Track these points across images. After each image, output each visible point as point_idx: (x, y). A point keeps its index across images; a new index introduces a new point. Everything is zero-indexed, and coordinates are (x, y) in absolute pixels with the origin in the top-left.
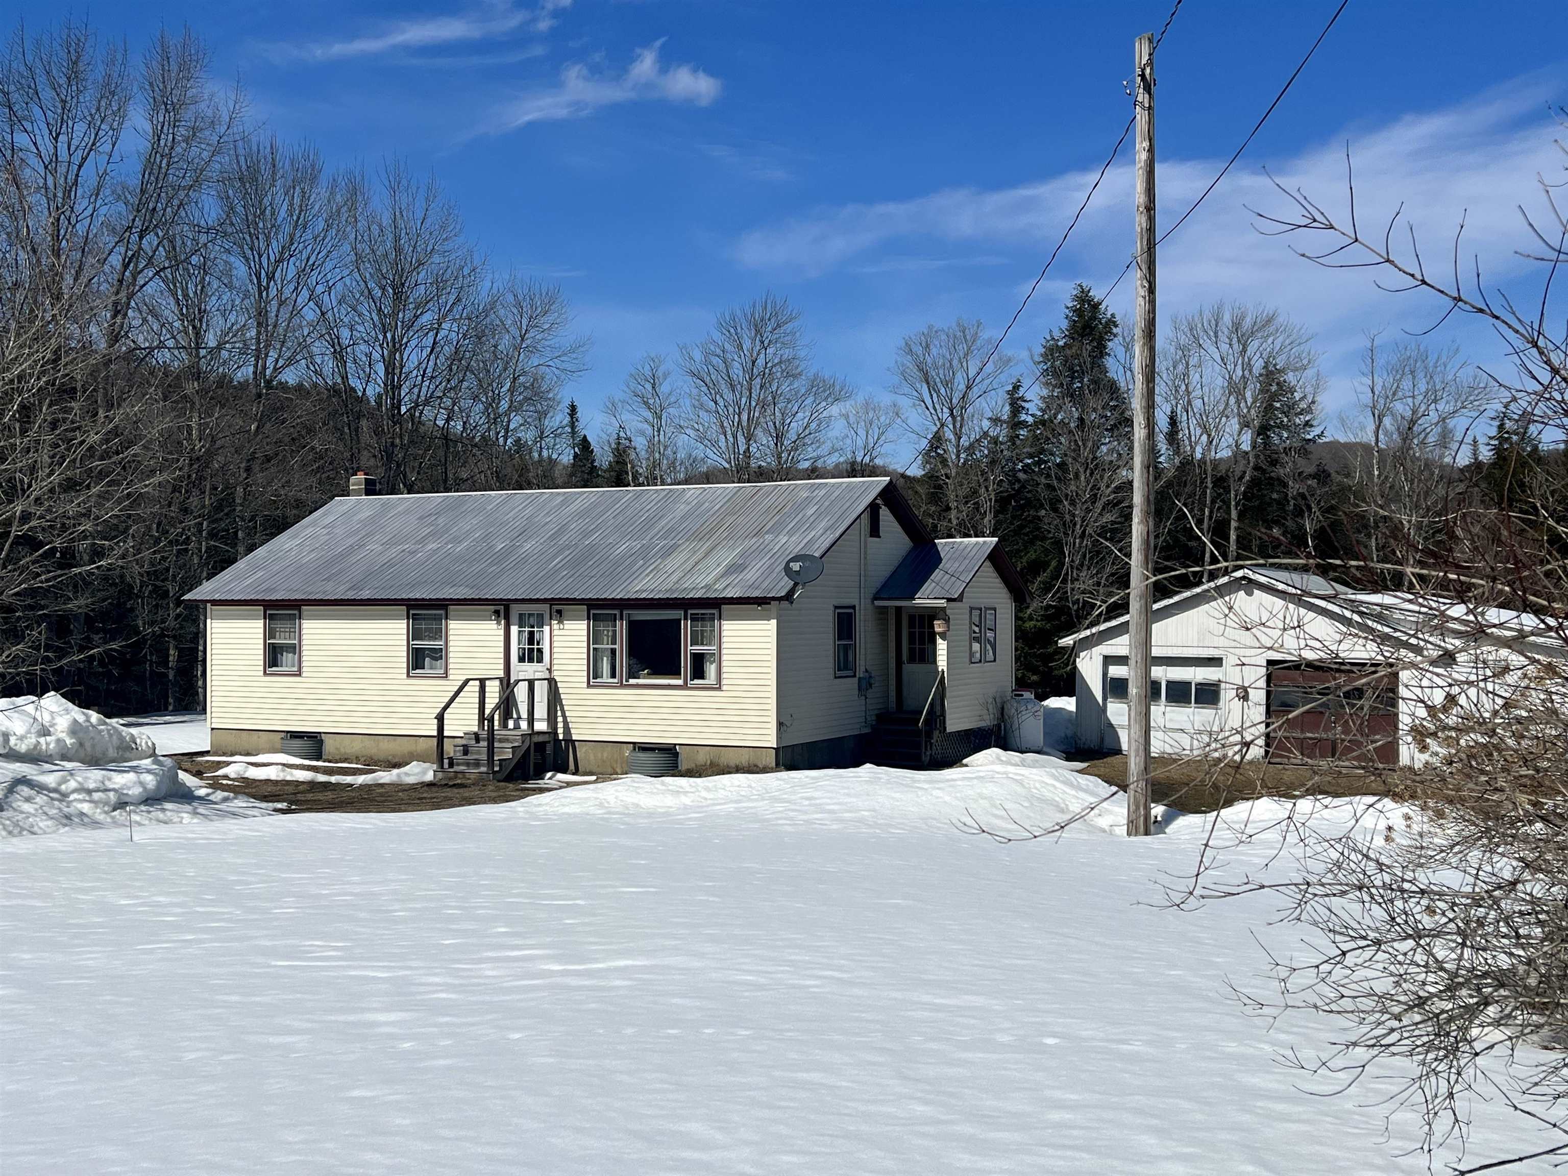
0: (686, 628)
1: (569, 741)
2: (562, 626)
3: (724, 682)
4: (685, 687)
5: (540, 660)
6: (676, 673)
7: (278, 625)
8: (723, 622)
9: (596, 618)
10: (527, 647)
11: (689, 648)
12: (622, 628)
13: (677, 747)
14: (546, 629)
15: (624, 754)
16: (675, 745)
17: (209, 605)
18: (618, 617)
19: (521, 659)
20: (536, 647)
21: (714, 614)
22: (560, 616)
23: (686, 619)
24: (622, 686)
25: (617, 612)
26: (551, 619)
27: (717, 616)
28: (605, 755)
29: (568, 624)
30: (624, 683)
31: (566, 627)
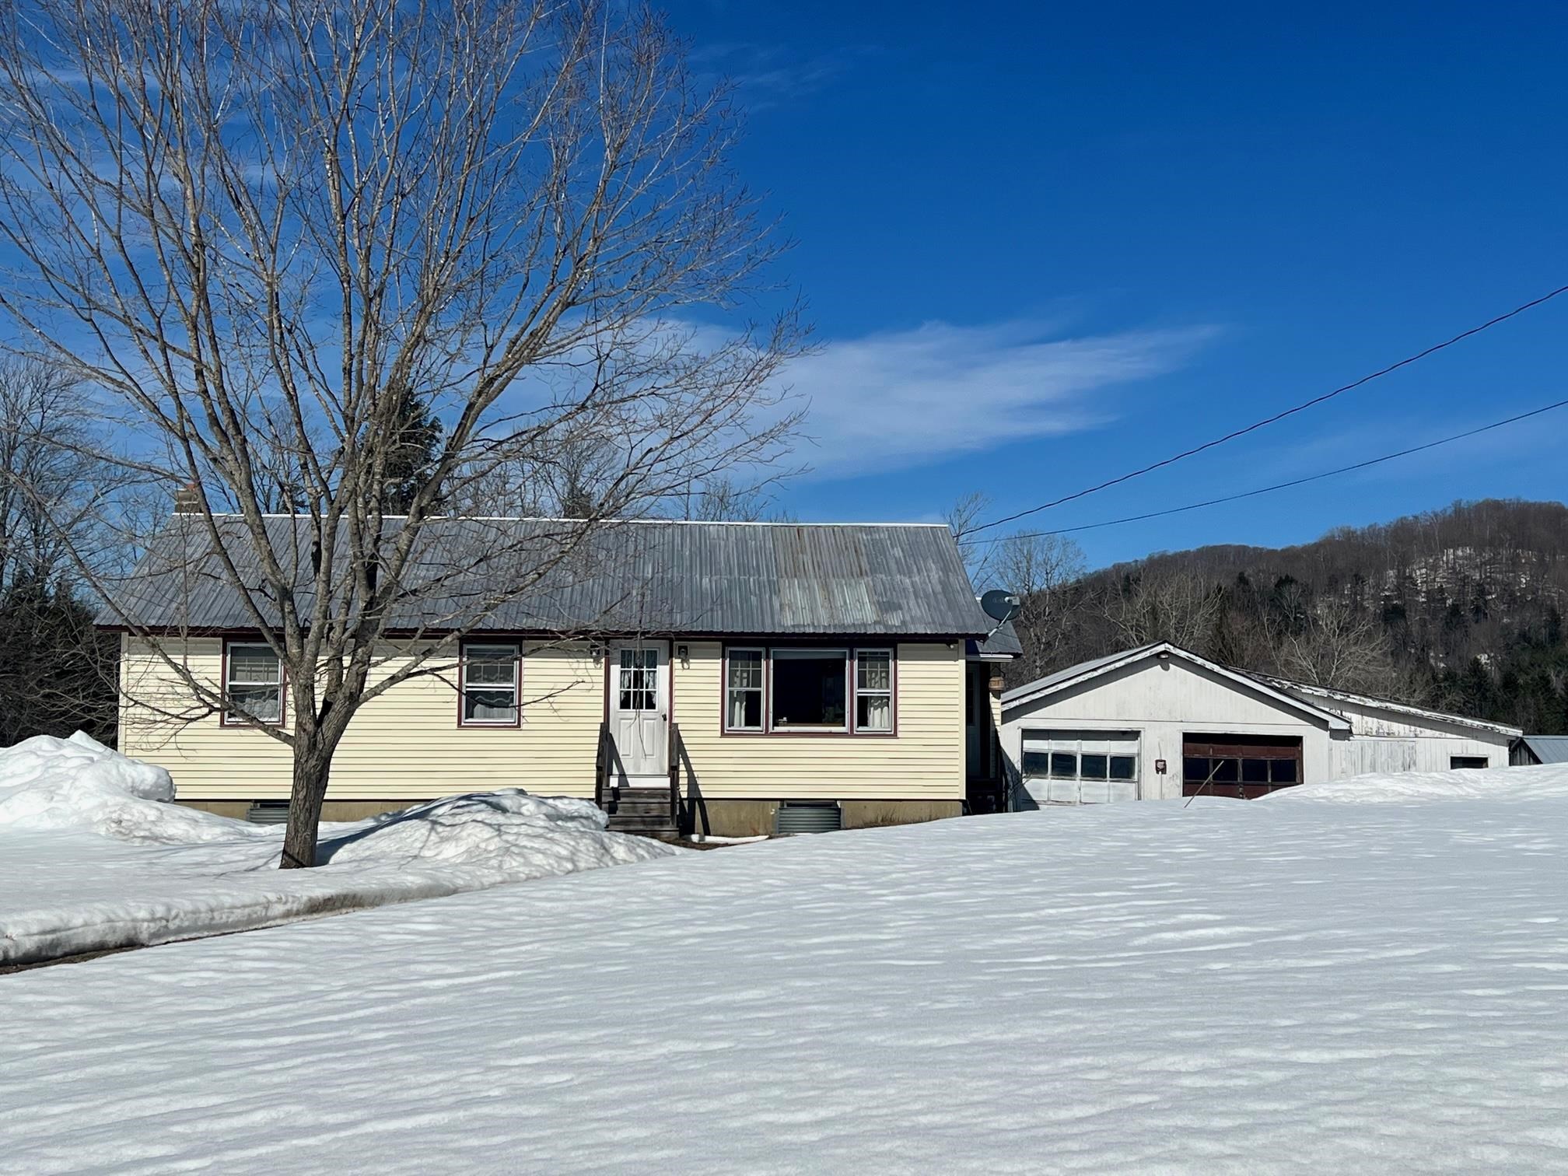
0: (852, 669)
1: (696, 799)
2: (686, 665)
3: (900, 728)
4: (851, 735)
5: (651, 705)
6: (839, 719)
7: (246, 663)
8: (899, 662)
9: (734, 657)
10: (632, 690)
11: (856, 690)
12: (766, 668)
13: (839, 803)
14: (662, 671)
15: (768, 813)
16: (836, 800)
17: (125, 635)
18: (764, 654)
19: (625, 704)
20: (644, 690)
21: (888, 653)
22: (685, 655)
23: (852, 658)
24: (767, 734)
25: (762, 650)
26: (671, 656)
27: (891, 655)
28: (743, 815)
29: (695, 663)
30: (771, 730)
31: (692, 666)
